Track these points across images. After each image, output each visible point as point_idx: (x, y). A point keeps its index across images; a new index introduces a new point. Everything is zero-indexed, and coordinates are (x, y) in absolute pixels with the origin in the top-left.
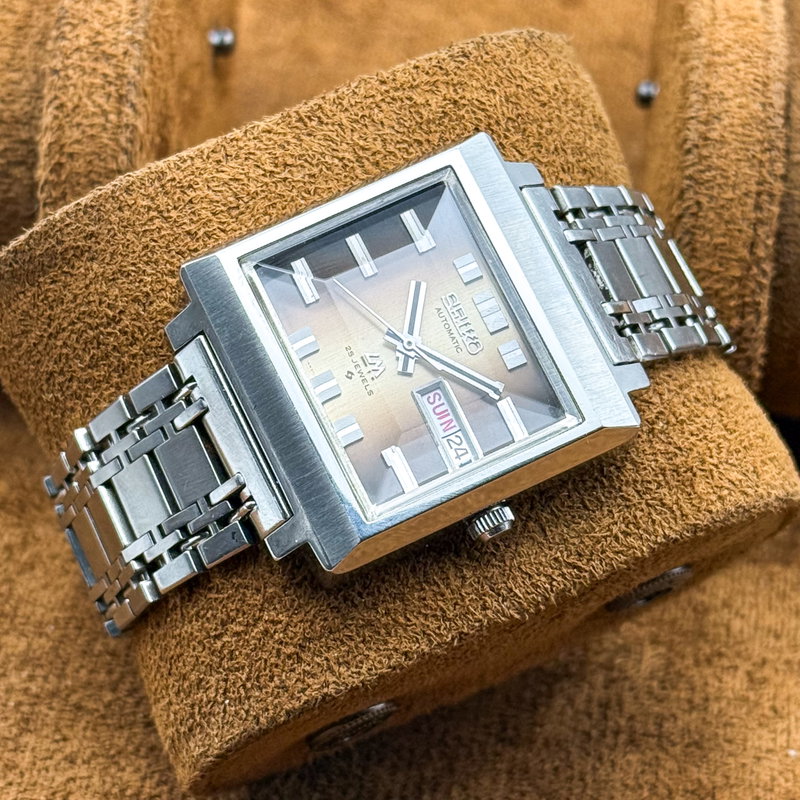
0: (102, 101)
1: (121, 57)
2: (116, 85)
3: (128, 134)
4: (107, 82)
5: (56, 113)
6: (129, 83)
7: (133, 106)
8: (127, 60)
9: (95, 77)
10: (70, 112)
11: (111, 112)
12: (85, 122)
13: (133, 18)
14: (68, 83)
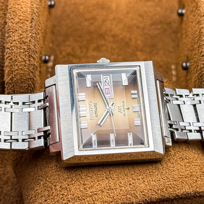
0: (23, 57)
1: (29, 42)
2: (28, 51)
3: (32, 67)
4: (25, 51)
5: (9, 61)
6: (32, 51)
7: (33, 58)
8: (30, 43)
9: (21, 49)
10: (14, 61)
11: (27, 60)
12: (18, 64)
13: (31, 29)
14: (12, 52)
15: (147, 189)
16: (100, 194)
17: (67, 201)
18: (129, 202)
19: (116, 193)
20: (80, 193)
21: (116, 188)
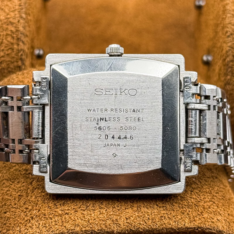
15: (134, 216)
16: (73, 214)
17: (30, 217)
18: (109, 229)
19: (93, 215)
20: (48, 209)
21: (94, 209)
